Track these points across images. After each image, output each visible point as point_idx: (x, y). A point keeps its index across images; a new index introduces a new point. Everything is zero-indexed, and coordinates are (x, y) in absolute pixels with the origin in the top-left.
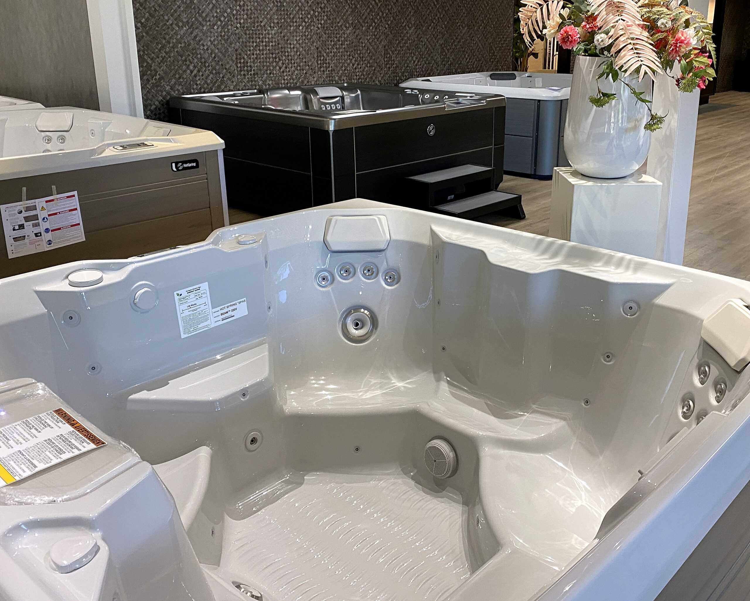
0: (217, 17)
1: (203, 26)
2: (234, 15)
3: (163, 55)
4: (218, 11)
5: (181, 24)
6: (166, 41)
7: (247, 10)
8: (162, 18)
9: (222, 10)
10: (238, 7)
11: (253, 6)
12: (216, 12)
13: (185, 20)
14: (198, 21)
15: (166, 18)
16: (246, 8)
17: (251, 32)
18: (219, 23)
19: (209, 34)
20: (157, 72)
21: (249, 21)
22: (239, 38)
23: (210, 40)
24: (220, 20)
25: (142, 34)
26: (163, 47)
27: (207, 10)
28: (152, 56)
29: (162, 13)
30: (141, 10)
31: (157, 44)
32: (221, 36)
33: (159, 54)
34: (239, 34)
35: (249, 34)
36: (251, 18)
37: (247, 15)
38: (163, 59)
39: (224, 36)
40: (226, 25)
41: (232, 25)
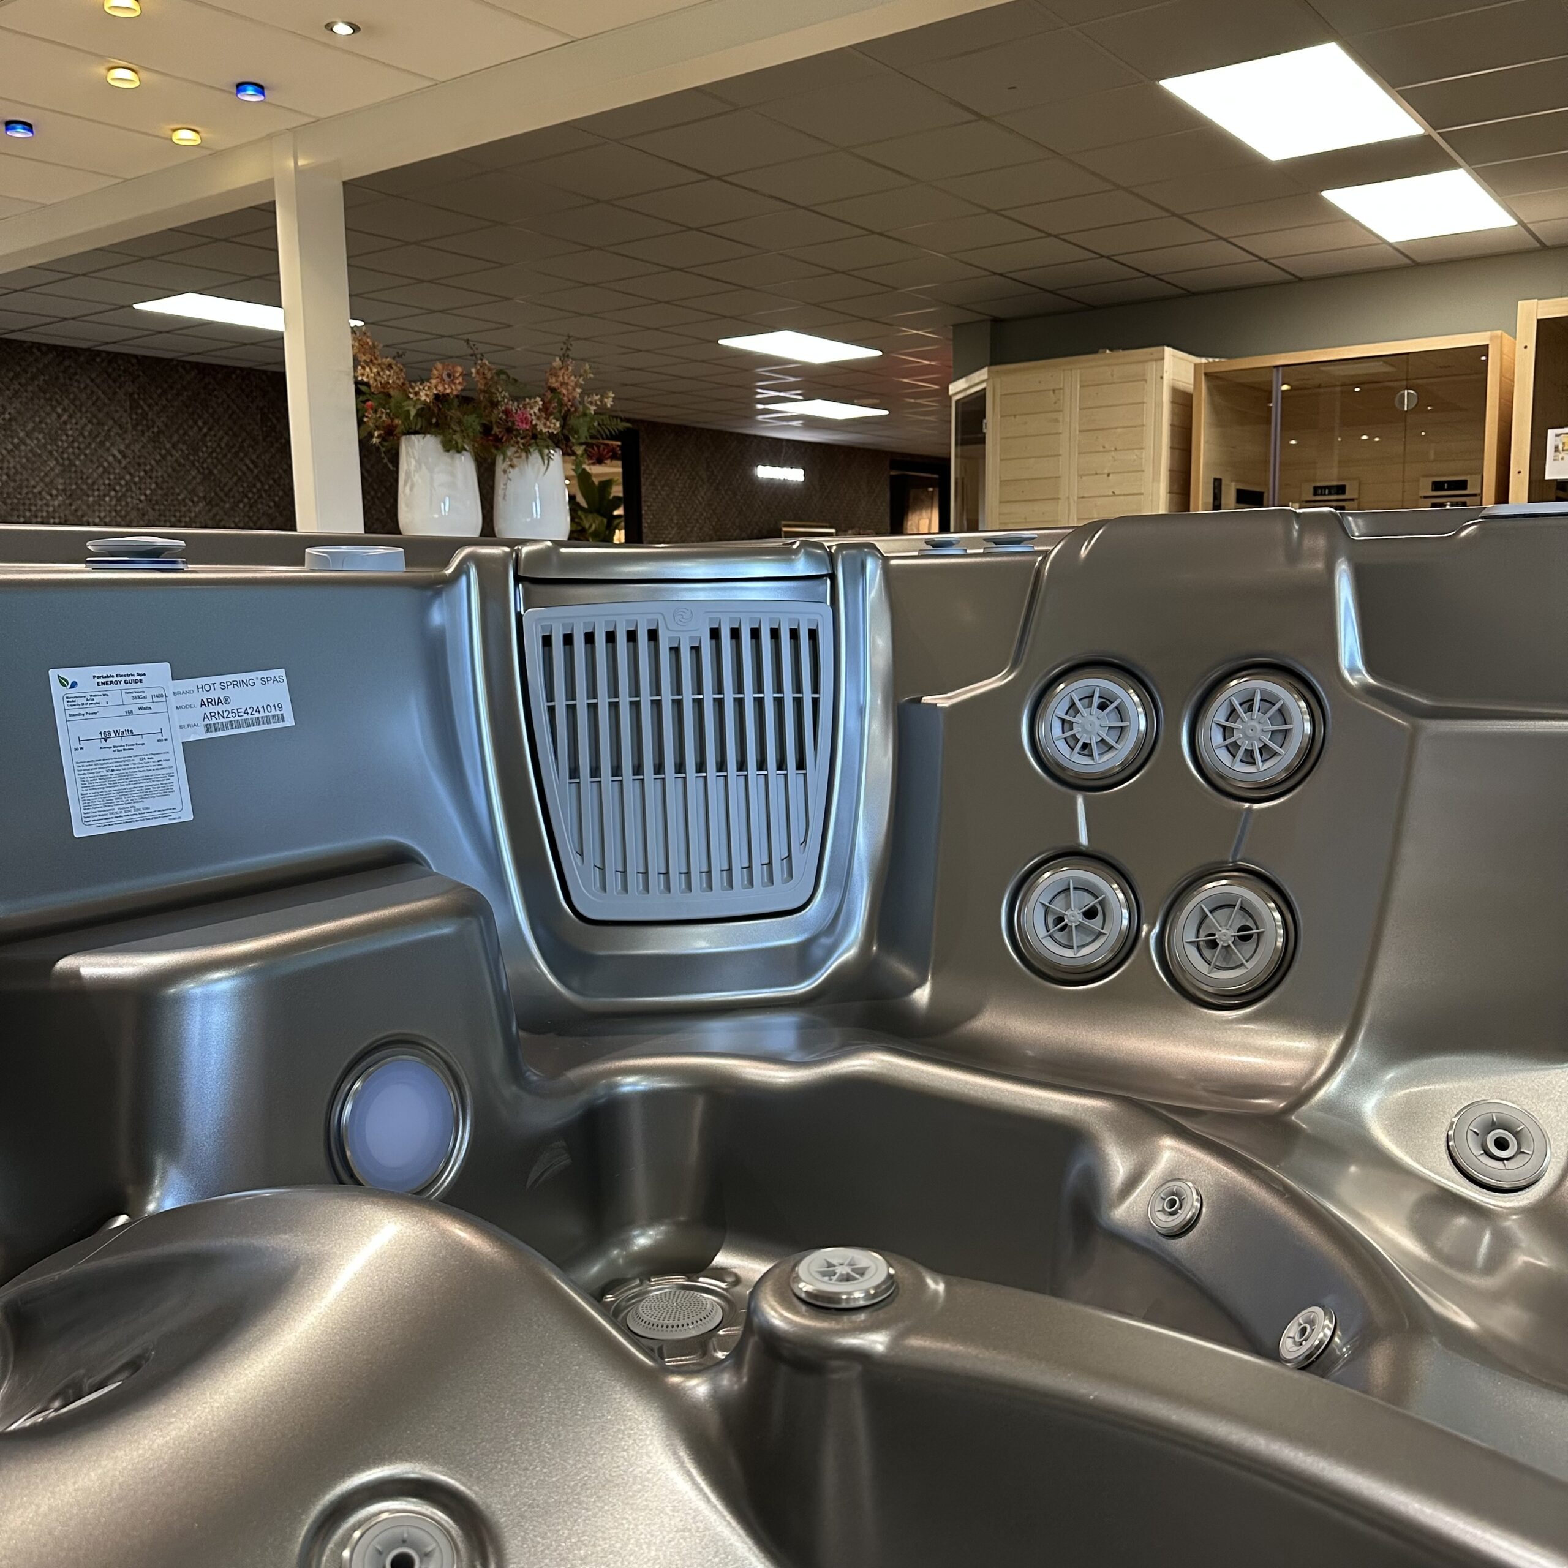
0: (109, 485)
1: (88, 496)
2: (135, 483)
4: (112, 477)
5: (54, 492)
7: (157, 477)
8: (25, 483)
9: (117, 477)
10: (142, 474)
11: (166, 472)
12: (109, 479)
13: (60, 487)
14: (82, 490)
15: (33, 483)
16: (154, 474)
17: (162, 507)
18: (113, 493)
19: (96, 507)
21: (160, 492)
22: (143, 515)
23: (99, 517)
24: (115, 490)
27: (95, 475)
29: (25, 476)
32: (116, 511)
34: (143, 509)
35: (159, 510)
36: (162, 489)
37: (156, 484)
39: (121, 511)
40: (124, 495)
41: (132, 497)
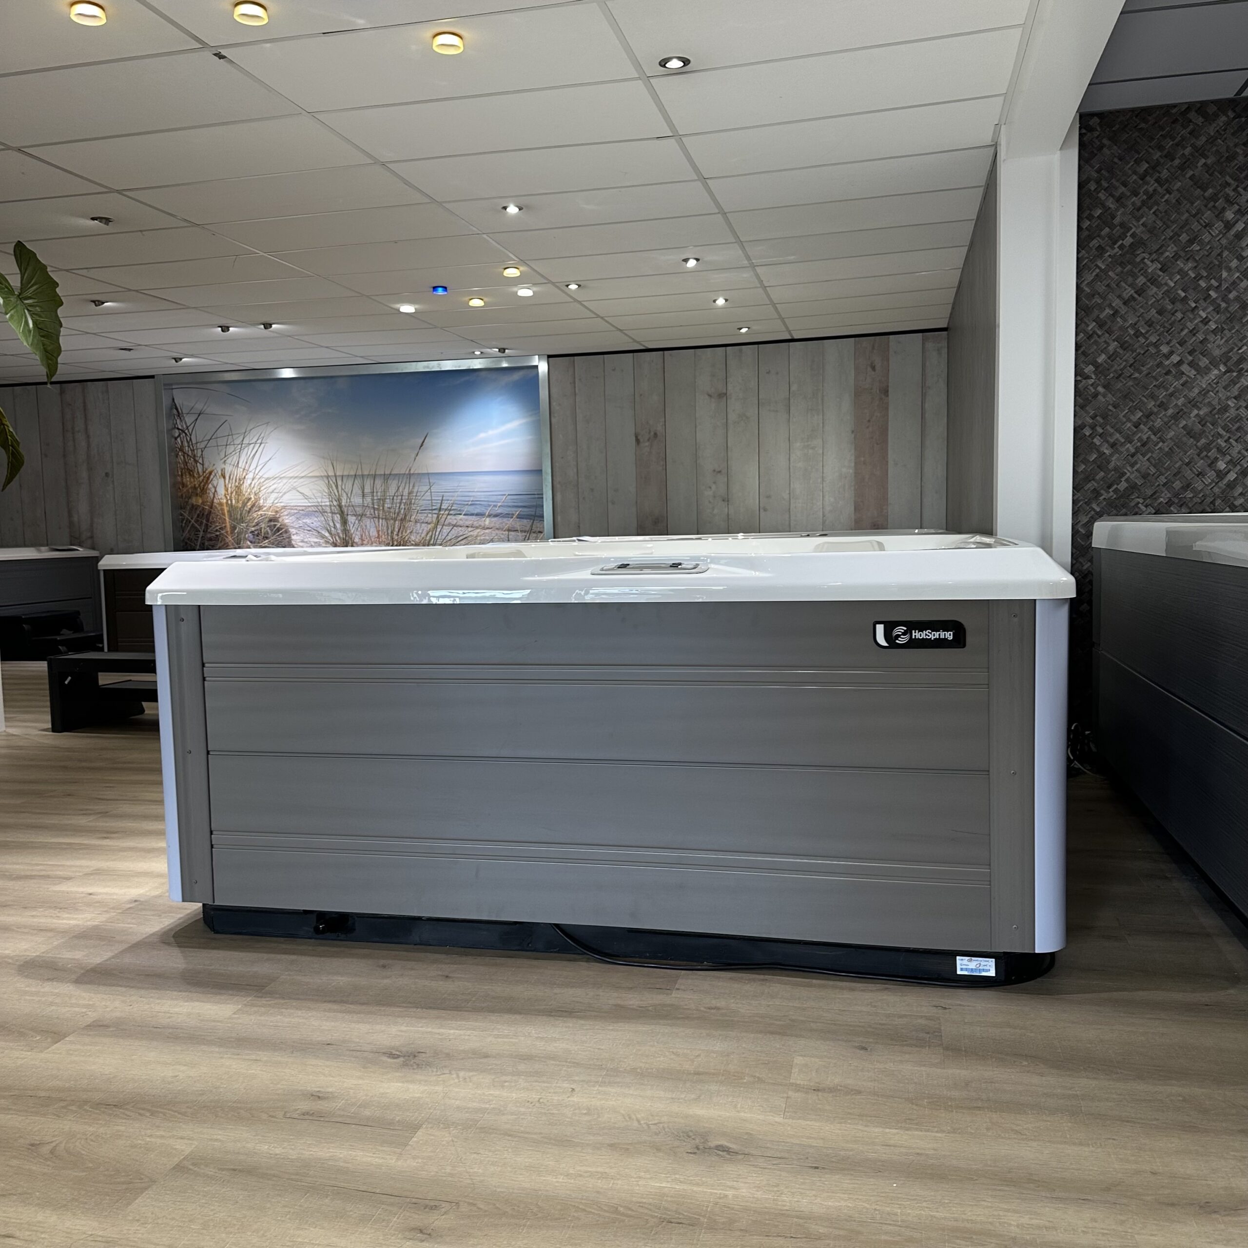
3: (1145, 437)
5: (1204, 362)
6: (1158, 403)
8: (1153, 350)
13: (1217, 352)
15: (1165, 349)
20: (1124, 474)
25: (1095, 388)
26: (1148, 415)
28: (1115, 437)
29: (1154, 339)
30: (1099, 336)
31: (1132, 410)
33: (1134, 434)
38: (1143, 445)
